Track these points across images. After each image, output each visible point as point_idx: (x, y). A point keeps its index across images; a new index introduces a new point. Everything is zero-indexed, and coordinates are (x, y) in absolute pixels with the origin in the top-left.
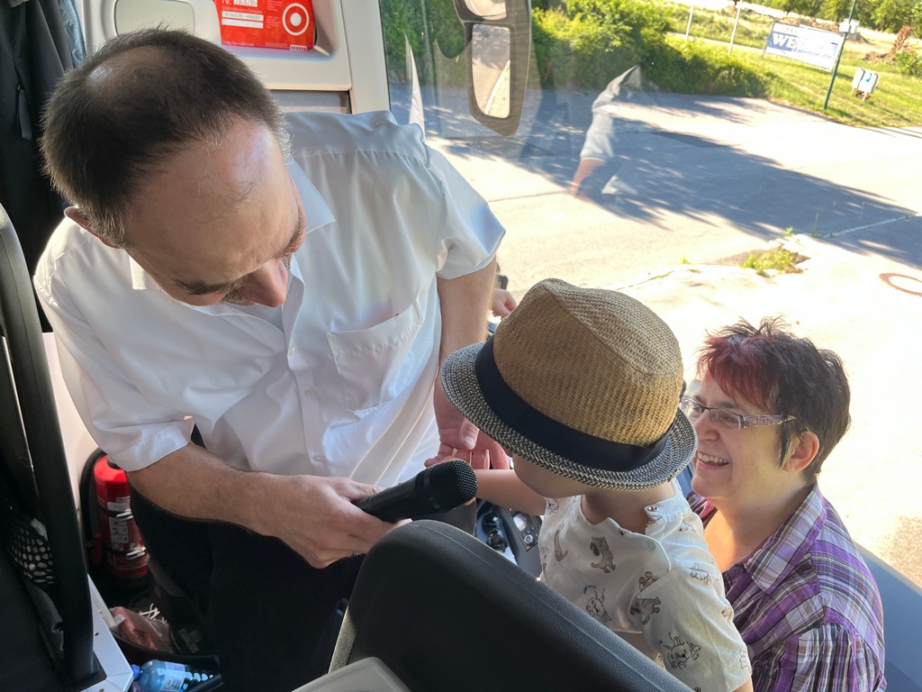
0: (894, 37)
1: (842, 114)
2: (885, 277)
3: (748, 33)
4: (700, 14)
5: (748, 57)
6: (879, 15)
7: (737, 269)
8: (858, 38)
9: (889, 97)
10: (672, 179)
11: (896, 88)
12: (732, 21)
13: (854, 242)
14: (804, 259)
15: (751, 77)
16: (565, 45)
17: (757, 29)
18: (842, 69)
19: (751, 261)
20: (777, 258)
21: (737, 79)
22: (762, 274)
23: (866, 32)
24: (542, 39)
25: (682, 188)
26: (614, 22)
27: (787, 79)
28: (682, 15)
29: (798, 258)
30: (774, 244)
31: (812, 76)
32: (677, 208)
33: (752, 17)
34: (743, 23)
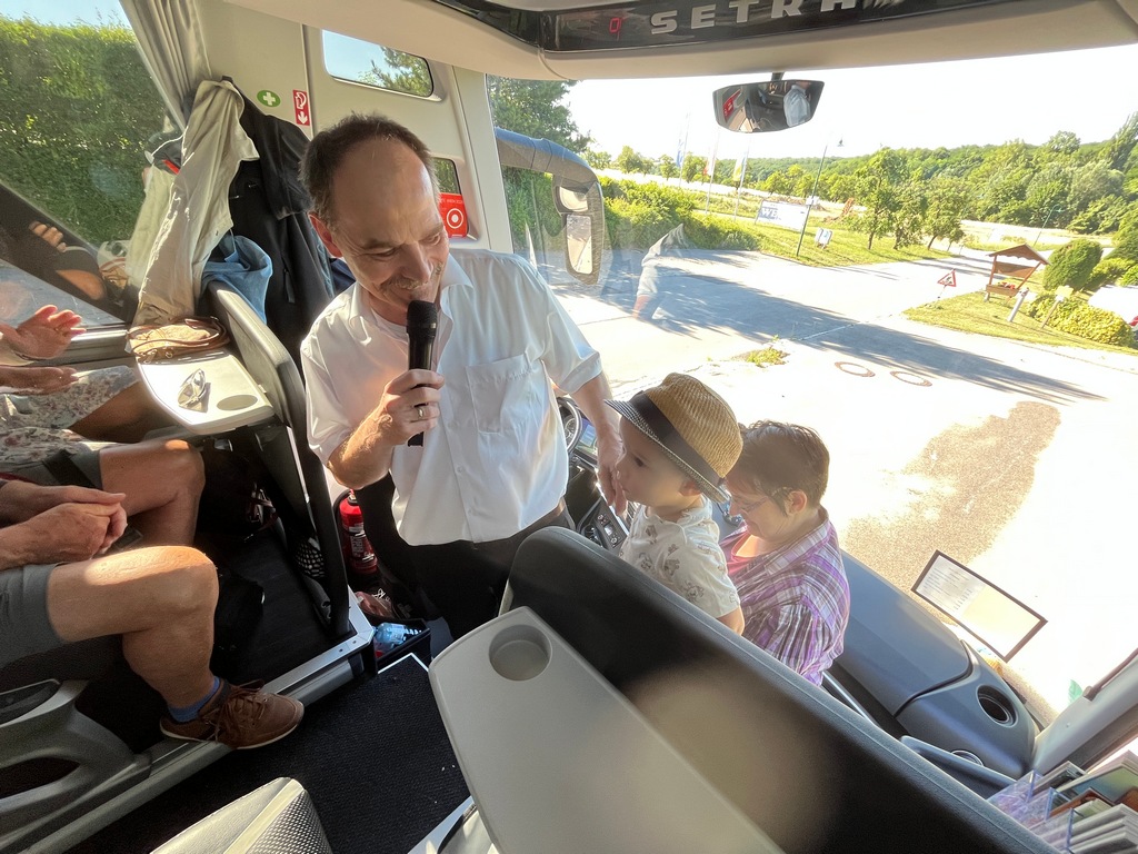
0: (843, 205)
1: (808, 259)
2: (838, 365)
3: (746, 208)
4: (714, 197)
5: (745, 224)
6: (832, 191)
7: (742, 362)
8: (819, 207)
9: (839, 246)
10: (699, 306)
11: (845, 240)
12: (735, 201)
13: (818, 343)
14: (786, 355)
15: (748, 237)
16: (627, 221)
17: (752, 205)
18: (807, 230)
19: (752, 358)
20: (769, 355)
21: (740, 239)
22: (759, 366)
23: (824, 203)
24: (612, 218)
25: (707, 312)
26: (658, 205)
27: (772, 238)
28: (702, 199)
29: (782, 355)
30: (766, 346)
31: (788, 235)
32: (703, 325)
33: (748, 197)
34: (742, 201)
